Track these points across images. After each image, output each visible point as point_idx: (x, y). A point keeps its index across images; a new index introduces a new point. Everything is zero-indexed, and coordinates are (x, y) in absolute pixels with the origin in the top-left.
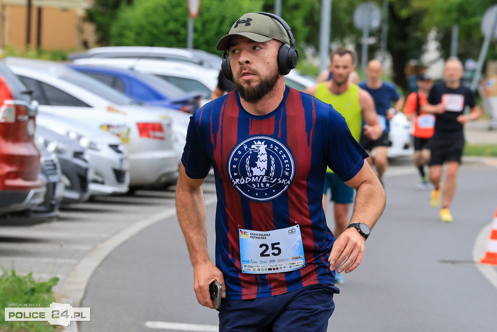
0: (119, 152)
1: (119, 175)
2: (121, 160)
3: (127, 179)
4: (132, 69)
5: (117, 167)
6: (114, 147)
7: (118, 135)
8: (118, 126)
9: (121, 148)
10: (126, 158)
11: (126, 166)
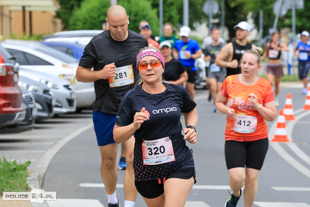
0: (70, 89)
1: (70, 102)
2: (71, 94)
3: (75, 104)
4: (77, 43)
5: (69, 97)
6: (67, 87)
7: (69, 80)
8: (69, 75)
9: (70, 87)
10: (74, 92)
11: (74, 97)
